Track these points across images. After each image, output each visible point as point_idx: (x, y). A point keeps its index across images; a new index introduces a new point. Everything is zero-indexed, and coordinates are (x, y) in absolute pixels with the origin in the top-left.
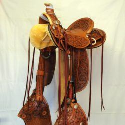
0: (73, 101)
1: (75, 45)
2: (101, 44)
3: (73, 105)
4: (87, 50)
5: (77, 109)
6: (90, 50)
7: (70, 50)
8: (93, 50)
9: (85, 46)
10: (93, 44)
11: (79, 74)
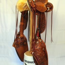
0: (39, 38)
1: (40, 10)
2: (51, 10)
3: (39, 40)
4: (45, 13)
5: (41, 42)
6: (46, 13)
7: (37, 13)
8: (48, 13)
9: (44, 11)
10: (48, 10)
11: (41, 25)
